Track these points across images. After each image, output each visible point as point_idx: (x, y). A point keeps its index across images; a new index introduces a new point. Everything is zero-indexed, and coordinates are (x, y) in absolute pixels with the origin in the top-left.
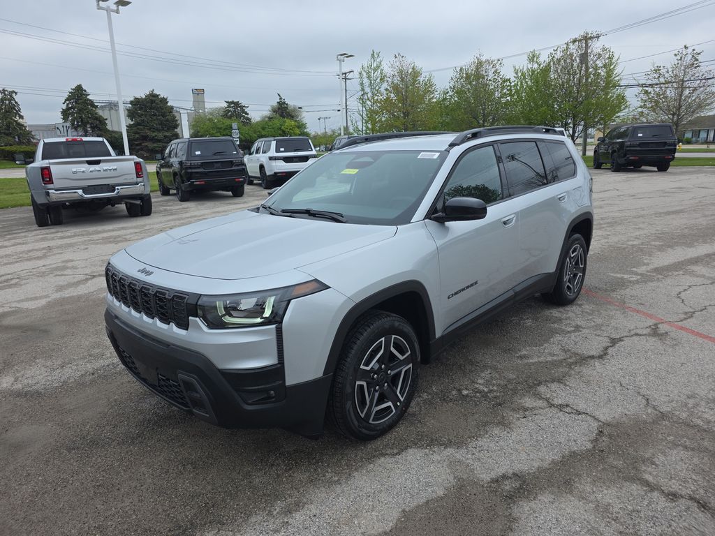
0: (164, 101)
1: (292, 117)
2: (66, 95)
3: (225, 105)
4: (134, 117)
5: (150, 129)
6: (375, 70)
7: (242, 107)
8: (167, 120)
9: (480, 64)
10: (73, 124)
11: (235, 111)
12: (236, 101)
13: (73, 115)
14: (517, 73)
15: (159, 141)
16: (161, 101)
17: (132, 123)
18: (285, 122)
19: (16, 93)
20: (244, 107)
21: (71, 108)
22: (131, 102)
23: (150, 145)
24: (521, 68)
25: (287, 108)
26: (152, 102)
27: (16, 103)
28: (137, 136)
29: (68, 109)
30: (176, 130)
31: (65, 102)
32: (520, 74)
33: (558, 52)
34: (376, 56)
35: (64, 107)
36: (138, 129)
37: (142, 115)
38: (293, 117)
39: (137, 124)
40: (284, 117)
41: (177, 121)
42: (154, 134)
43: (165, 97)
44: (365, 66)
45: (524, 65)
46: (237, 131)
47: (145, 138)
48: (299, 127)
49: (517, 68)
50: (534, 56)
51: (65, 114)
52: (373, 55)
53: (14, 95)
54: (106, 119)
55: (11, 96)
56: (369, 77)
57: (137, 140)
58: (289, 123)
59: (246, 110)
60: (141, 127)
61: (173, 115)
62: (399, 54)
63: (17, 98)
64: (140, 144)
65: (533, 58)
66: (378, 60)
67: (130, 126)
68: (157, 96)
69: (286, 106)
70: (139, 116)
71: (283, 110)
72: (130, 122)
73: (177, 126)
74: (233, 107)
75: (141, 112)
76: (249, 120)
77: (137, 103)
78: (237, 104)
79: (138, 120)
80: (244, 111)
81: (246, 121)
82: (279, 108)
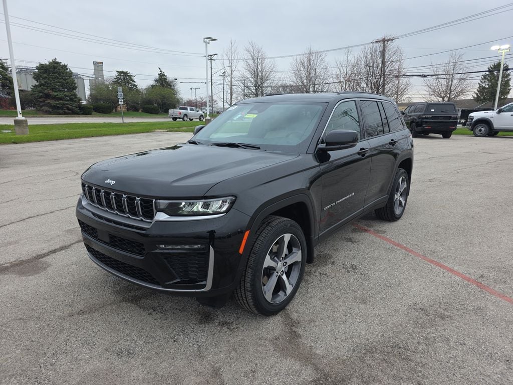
0: (65, 67)
3: (117, 74)
4: (39, 79)
5: (52, 90)
7: (130, 76)
8: (67, 83)
11: (124, 79)
12: (124, 70)
15: (60, 99)
16: (62, 67)
17: (37, 84)
18: (164, 89)
20: (132, 76)
22: (37, 68)
23: (53, 102)
26: (55, 68)
28: (41, 94)
30: (75, 91)
36: (42, 89)
37: (46, 78)
38: (170, 86)
39: (41, 85)
40: (163, 86)
41: (75, 84)
42: (55, 94)
43: (66, 64)
46: (122, 93)
47: (47, 96)
57: (41, 97)
58: (167, 90)
59: (134, 78)
60: (45, 87)
61: (72, 79)
64: (44, 101)
67: (36, 86)
68: (58, 63)
69: (165, 77)
70: (44, 79)
71: (162, 80)
72: (35, 83)
73: (75, 88)
74: (122, 76)
75: (45, 75)
76: (136, 86)
77: (42, 68)
78: (125, 74)
79: (43, 81)
80: (131, 79)
81: (133, 87)
82: (159, 79)
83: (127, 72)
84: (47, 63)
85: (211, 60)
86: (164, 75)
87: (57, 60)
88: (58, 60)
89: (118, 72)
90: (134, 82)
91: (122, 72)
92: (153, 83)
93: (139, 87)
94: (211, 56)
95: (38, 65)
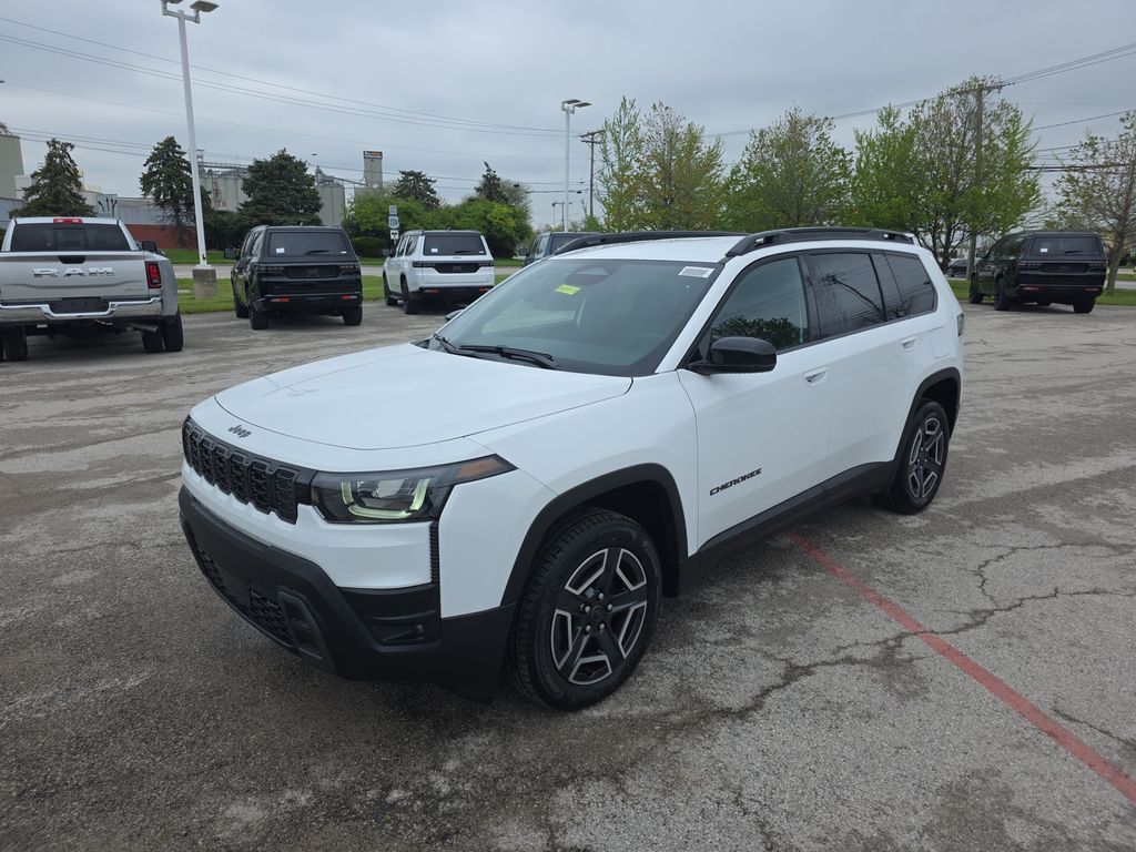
0: (301, 166)
1: (504, 200)
2: (149, 153)
3: (400, 177)
4: (253, 190)
5: (275, 211)
6: (627, 128)
7: (426, 181)
8: (304, 198)
9: (794, 123)
10: (157, 198)
11: (414, 187)
12: (416, 171)
13: (158, 184)
14: (860, 142)
16: (296, 167)
17: (249, 200)
18: (493, 207)
19: (72, 147)
20: (430, 181)
21: (156, 173)
22: (250, 169)
24: (868, 133)
25: (498, 185)
26: (282, 168)
27: (72, 161)
28: (256, 220)
29: (151, 174)
30: (317, 214)
31: (147, 163)
32: (865, 144)
33: (926, 108)
34: (628, 106)
35: (146, 170)
36: (258, 210)
37: (265, 187)
38: (506, 200)
39: (256, 202)
40: (492, 200)
41: (319, 199)
42: (281, 219)
43: (303, 161)
44: (611, 122)
45: (873, 127)
46: (397, 218)
48: (514, 216)
49: (861, 133)
50: (889, 115)
51: (147, 181)
52: (624, 105)
53: (68, 149)
54: (210, 192)
55: (64, 151)
56: (616, 141)
58: (499, 209)
59: (433, 186)
60: (264, 207)
61: (314, 190)
62: (661, 104)
63: (73, 154)
65: (887, 117)
66: (632, 113)
67: (246, 205)
68: (290, 159)
69: (496, 181)
70: (261, 190)
71: (492, 187)
72: (244, 198)
73: (318, 207)
74: (411, 180)
75: (264, 183)
76: (437, 201)
77: (259, 167)
78: (418, 176)
79: (259, 195)
80: (428, 188)
81: (432, 203)
82: (485, 185)
83: (421, 173)
84: (269, 159)
85: (593, 143)
86: (494, 178)
87: (287, 153)
88: (290, 153)
89: (403, 173)
90: (434, 193)
91: (411, 174)
92: (474, 194)
93: (442, 204)
94: (593, 134)
95: (251, 163)
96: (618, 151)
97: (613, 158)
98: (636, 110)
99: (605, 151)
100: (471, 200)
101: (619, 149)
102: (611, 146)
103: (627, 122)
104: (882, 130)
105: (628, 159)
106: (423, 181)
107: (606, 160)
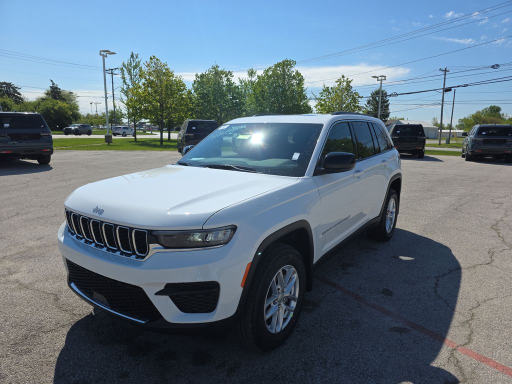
1: (64, 100)
6: (135, 68)
7: (14, 88)
9: (216, 72)
11: (7, 91)
12: (8, 82)
14: (241, 83)
18: (57, 103)
20: (17, 88)
25: (60, 92)
32: (243, 84)
34: (135, 57)
40: (56, 99)
45: (246, 77)
48: (70, 109)
52: (132, 56)
56: (129, 73)
58: (61, 104)
59: (19, 91)
62: (154, 57)
66: (137, 60)
69: (59, 90)
71: (55, 93)
74: (4, 87)
76: (22, 99)
78: (9, 85)
80: (16, 92)
81: (19, 100)
82: (52, 92)
83: (11, 83)
85: (112, 74)
86: (57, 88)
90: (20, 94)
91: (4, 83)
92: (44, 96)
93: (25, 101)
94: (112, 70)
96: (131, 79)
97: (128, 81)
98: (139, 59)
99: (123, 78)
100: (43, 99)
101: (131, 77)
102: (127, 76)
103: (134, 64)
104: (250, 79)
105: (137, 82)
106: (12, 88)
107: (124, 81)
